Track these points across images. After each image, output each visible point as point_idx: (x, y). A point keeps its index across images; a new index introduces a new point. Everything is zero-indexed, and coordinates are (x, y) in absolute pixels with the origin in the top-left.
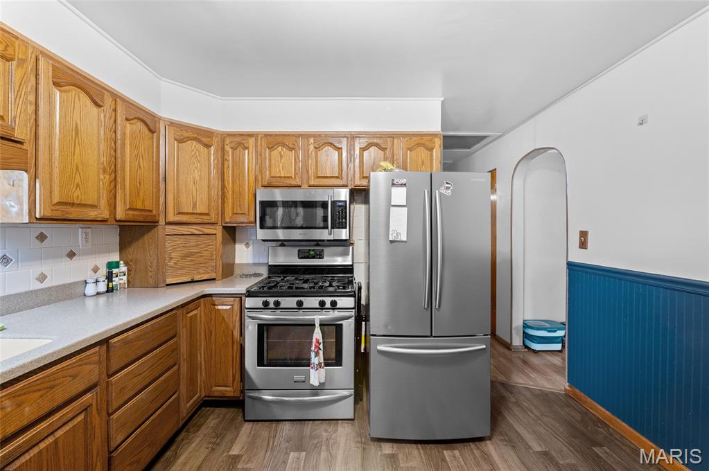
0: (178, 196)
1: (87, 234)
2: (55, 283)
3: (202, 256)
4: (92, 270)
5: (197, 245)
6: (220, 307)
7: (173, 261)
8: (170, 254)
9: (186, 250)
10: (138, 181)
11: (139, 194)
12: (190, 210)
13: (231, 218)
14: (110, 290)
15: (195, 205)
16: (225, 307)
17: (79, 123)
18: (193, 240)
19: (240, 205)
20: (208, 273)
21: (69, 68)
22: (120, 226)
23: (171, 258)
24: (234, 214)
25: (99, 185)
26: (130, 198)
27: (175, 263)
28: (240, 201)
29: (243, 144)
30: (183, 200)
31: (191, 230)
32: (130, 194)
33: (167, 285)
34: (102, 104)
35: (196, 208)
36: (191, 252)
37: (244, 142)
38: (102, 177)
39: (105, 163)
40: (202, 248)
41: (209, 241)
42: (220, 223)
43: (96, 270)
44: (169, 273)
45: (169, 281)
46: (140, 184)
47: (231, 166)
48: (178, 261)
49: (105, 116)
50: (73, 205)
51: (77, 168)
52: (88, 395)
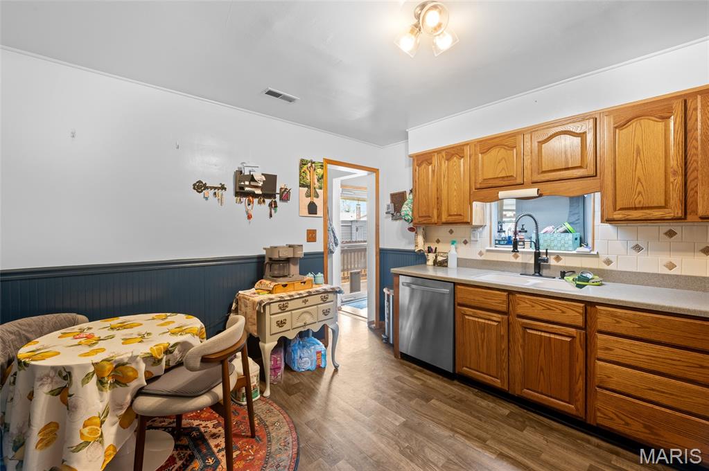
2: (683, 273)
25: (666, 188)
34: (669, 115)
38: (672, 179)
39: (676, 167)
49: (675, 124)
50: (636, 209)
51: (639, 180)
52: (574, 330)
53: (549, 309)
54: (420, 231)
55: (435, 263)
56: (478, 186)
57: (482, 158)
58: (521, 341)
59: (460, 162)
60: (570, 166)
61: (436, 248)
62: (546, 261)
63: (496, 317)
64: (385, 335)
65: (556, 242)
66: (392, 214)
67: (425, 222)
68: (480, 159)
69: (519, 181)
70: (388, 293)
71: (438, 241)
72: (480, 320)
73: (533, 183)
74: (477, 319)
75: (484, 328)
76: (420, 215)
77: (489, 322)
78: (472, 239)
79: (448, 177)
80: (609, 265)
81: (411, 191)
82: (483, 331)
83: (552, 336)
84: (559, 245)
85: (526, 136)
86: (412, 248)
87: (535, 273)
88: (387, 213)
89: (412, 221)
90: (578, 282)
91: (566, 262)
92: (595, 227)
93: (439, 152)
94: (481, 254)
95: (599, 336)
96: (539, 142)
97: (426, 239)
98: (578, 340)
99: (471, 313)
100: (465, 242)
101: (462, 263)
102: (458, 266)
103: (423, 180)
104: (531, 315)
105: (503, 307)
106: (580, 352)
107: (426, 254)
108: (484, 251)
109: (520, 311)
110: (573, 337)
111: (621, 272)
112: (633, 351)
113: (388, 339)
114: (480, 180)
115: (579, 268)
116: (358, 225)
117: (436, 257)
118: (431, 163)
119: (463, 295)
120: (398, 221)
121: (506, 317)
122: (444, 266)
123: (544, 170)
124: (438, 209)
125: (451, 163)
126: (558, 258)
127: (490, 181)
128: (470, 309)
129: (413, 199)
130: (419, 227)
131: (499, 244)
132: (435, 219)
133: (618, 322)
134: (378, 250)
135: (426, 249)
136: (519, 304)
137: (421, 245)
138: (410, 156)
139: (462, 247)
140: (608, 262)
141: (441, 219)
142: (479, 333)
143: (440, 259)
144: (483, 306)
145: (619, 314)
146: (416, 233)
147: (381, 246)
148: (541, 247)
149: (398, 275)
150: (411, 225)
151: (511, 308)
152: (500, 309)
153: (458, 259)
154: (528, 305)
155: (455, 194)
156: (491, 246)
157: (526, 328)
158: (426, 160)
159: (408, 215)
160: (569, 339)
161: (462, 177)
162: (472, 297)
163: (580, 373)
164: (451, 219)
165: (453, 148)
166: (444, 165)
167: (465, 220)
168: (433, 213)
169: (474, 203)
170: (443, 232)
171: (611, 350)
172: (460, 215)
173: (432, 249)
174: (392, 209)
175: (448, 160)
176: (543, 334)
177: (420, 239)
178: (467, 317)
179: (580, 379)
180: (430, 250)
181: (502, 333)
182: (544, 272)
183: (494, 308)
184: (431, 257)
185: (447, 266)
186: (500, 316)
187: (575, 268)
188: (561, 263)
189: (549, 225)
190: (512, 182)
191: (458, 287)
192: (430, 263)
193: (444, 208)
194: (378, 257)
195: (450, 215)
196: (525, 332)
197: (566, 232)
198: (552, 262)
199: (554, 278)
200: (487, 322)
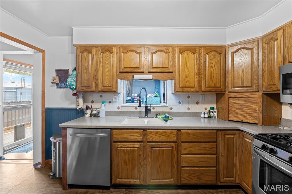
0: (234, 79)
1: (202, 96)
2: (192, 111)
3: (249, 110)
4: (205, 109)
5: (246, 103)
6: (247, 139)
7: (233, 110)
8: (231, 106)
9: (239, 105)
10: (212, 76)
11: (212, 81)
12: (240, 85)
13: (266, 88)
14: (210, 117)
15: (243, 83)
16: (249, 140)
17: (187, 62)
18: (243, 101)
19: (272, 79)
20: (253, 120)
21: (185, 46)
22: (217, 94)
23: (232, 109)
24: (268, 85)
25: (194, 80)
26: (208, 83)
27: (234, 111)
28: (272, 77)
29: (274, 38)
30: (236, 80)
31: (241, 95)
32: (208, 82)
33: (229, 121)
34: (195, 52)
35: (243, 84)
36: (241, 107)
37: (274, 37)
38: (196, 77)
39: (197, 72)
40: (249, 105)
41: (253, 102)
42: (260, 91)
43: (206, 109)
44: (230, 115)
45: (230, 119)
46: (213, 77)
47: (266, 56)
48: (235, 110)
49: (197, 56)
50: (186, 87)
51: (187, 76)
52: (173, 144)
53: (163, 135)
54: (81, 96)
55: (91, 115)
56: (121, 71)
57: (124, 56)
58: (150, 155)
59: (110, 56)
60: (164, 67)
61: (92, 106)
62: (150, 110)
63: (137, 145)
64: (51, 171)
65: (153, 101)
66: (57, 84)
67: (86, 90)
68: (122, 56)
69: (142, 70)
70: (55, 141)
71: (93, 102)
72: (128, 149)
73: (148, 72)
74: (125, 149)
75: (130, 152)
76: (82, 85)
77: (133, 149)
78: (114, 100)
79: (103, 63)
80: (171, 110)
81: (75, 69)
82: (129, 155)
83: (164, 149)
84: (155, 102)
85: (145, 49)
86: (74, 106)
87: (146, 116)
88: (52, 83)
89: (75, 89)
90: (164, 119)
91: (157, 110)
92: (167, 94)
93: (97, 47)
94: (118, 108)
95: (183, 144)
96: (151, 53)
97: (85, 101)
98: (174, 148)
99: (122, 146)
100: (110, 102)
101: (109, 114)
102: (106, 116)
103: (85, 62)
104: (154, 140)
105: (141, 139)
106: (175, 153)
107: (85, 110)
108: (120, 106)
109: (149, 139)
110: (172, 147)
111: (175, 112)
112: (194, 147)
113: (54, 175)
114: (122, 67)
115: (161, 112)
116: (22, 91)
117: (92, 111)
118: (91, 53)
119: (117, 135)
120: (62, 89)
121: (142, 144)
122: (97, 117)
123: (153, 67)
124: (95, 82)
125: (104, 55)
126: (154, 108)
127: (128, 69)
128: (121, 143)
129: (77, 74)
130: (80, 93)
131: (128, 103)
132: (93, 88)
133: (189, 136)
134: (44, 109)
135: (85, 107)
136: (149, 135)
137: (81, 105)
138: (75, 46)
139: (108, 105)
140: (171, 109)
141: (98, 88)
142: (127, 156)
143: (94, 112)
144: (129, 140)
145: (189, 133)
146: (78, 97)
147: (47, 106)
148: (148, 104)
149: (66, 129)
150: (75, 92)
151: (144, 138)
152: (138, 140)
153: (106, 111)
154: (153, 135)
155: (107, 74)
156: (124, 104)
157: (152, 147)
158: (87, 50)
159: (72, 85)
160: (170, 149)
161: (112, 64)
162: (122, 136)
163: (175, 163)
164: (104, 89)
165: (106, 46)
166: (100, 55)
167: (113, 90)
168: (92, 85)
169: (119, 81)
170: (96, 96)
171: (186, 149)
172: (111, 87)
173: (89, 107)
174: (57, 80)
175: (103, 53)
176: (160, 149)
177: (81, 101)
178: (119, 149)
179: (176, 166)
180: (87, 108)
181: (140, 153)
182: (149, 115)
183: (136, 140)
184: (89, 112)
185: (99, 117)
186: (139, 144)
187: (160, 112)
188: (155, 110)
189: (150, 93)
190: (140, 71)
191: (114, 131)
192: (88, 115)
193: (100, 81)
194: (44, 115)
195: (104, 86)
196: (152, 150)
197: (156, 96)
198: (152, 110)
199: (153, 117)
200: (131, 149)
